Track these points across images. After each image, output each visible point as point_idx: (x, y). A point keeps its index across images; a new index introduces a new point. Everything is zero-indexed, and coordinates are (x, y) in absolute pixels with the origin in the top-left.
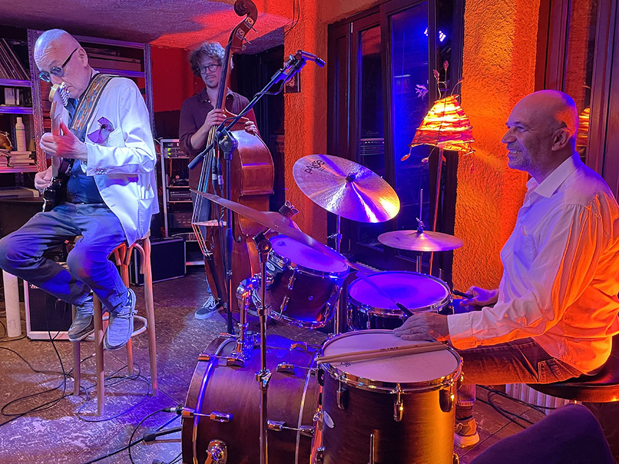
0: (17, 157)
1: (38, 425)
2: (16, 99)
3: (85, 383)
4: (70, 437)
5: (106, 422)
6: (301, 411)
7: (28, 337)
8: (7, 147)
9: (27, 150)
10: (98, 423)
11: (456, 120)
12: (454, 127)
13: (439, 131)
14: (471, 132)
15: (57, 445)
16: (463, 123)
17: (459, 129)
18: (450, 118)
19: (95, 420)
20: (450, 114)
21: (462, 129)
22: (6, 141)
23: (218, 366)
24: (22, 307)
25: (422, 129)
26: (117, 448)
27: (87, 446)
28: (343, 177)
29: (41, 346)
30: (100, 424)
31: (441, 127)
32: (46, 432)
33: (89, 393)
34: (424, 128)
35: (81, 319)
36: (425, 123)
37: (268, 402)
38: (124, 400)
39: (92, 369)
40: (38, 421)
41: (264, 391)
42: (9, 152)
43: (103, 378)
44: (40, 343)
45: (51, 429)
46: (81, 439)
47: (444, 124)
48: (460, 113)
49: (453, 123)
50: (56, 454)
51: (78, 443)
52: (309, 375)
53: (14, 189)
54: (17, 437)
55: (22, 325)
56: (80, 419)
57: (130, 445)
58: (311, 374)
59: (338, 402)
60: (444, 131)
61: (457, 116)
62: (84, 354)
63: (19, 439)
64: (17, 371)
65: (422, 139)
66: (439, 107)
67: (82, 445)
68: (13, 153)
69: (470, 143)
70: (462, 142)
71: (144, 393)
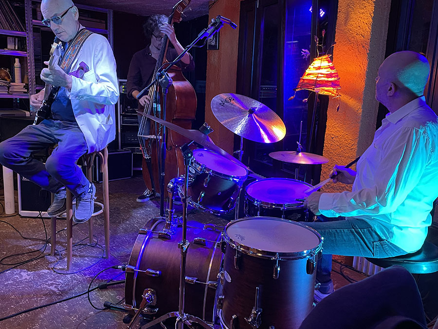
0: (15, 87)
1: (25, 275)
2: (15, 45)
3: (59, 248)
4: (47, 284)
5: (72, 275)
6: (209, 271)
7: (19, 215)
8: (8, 79)
9: (22, 83)
10: (66, 275)
11: (329, 73)
12: (327, 77)
13: (316, 80)
14: (338, 82)
15: (38, 289)
16: (334, 75)
17: (330, 79)
18: (324, 71)
19: (65, 273)
20: (325, 68)
21: (333, 79)
22: (7, 75)
23: (152, 238)
24: (16, 194)
25: (304, 78)
26: (79, 292)
27: (59, 290)
28: (246, 110)
29: (28, 221)
30: (69, 276)
31: (317, 77)
32: (30, 280)
33: (61, 255)
34: (305, 77)
35: (57, 203)
36: (306, 74)
37: (187, 264)
38: (85, 260)
39: (64, 238)
40: (25, 272)
41: (183, 255)
42: (9, 83)
43: (71, 245)
44: (28, 219)
45: (34, 278)
46: (54, 285)
47: (320, 75)
48: (332, 68)
49: (327, 75)
50: (37, 295)
51: (53, 288)
52: (215, 247)
53: (12, 110)
54: (10, 282)
55: (15, 206)
56: (54, 272)
57: (89, 291)
58: (217, 246)
59: (235, 265)
60: (320, 81)
61: (329, 69)
62: (59, 227)
63: (11, 284)
64: (11, 237)
65: (304, 85)
66: (317, 63)
67: (55, 290)
68: (12, 84)
69: (337, 89)
70: (332, 88)
71: (100, 256)
